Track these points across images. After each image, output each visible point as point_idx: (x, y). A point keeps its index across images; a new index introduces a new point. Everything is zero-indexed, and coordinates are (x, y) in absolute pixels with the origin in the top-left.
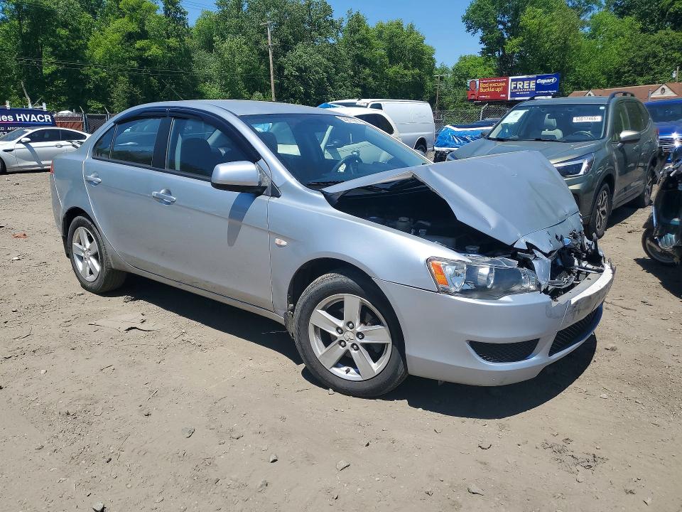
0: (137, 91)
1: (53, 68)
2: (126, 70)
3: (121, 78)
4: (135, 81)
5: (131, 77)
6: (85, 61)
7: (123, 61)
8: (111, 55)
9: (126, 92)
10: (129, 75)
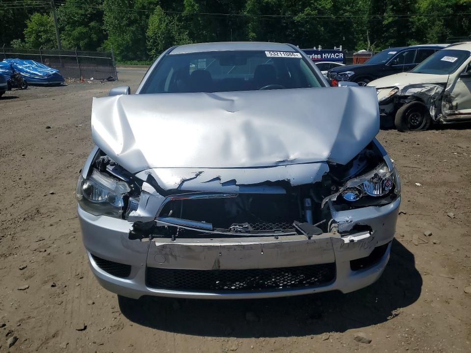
0: (448, 32)
1: (390, 19)
2: (442, 16)
3: (438, 22)
4: (448, 24)
5: (446, 20)
6: (414, 12)
7: (442, 9)
8: (433, 5)
9: (438, 33)
10: (444, 19)
